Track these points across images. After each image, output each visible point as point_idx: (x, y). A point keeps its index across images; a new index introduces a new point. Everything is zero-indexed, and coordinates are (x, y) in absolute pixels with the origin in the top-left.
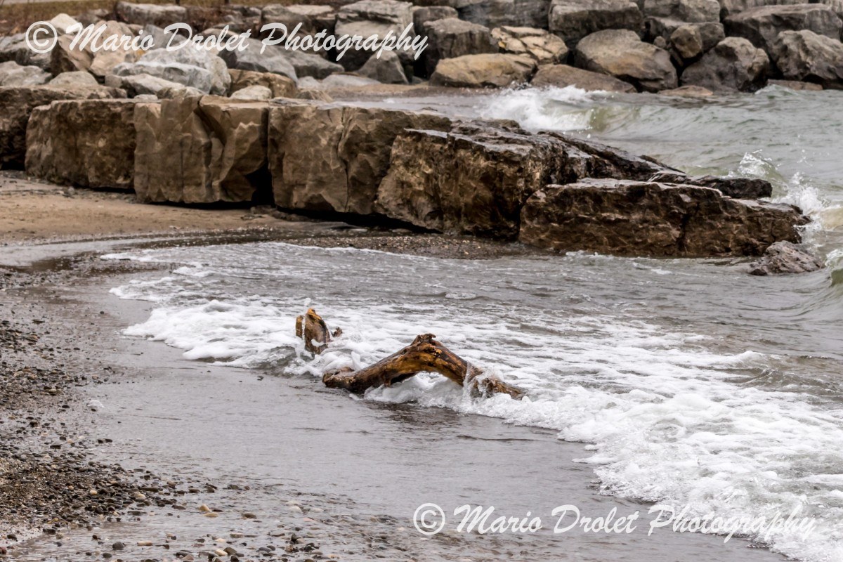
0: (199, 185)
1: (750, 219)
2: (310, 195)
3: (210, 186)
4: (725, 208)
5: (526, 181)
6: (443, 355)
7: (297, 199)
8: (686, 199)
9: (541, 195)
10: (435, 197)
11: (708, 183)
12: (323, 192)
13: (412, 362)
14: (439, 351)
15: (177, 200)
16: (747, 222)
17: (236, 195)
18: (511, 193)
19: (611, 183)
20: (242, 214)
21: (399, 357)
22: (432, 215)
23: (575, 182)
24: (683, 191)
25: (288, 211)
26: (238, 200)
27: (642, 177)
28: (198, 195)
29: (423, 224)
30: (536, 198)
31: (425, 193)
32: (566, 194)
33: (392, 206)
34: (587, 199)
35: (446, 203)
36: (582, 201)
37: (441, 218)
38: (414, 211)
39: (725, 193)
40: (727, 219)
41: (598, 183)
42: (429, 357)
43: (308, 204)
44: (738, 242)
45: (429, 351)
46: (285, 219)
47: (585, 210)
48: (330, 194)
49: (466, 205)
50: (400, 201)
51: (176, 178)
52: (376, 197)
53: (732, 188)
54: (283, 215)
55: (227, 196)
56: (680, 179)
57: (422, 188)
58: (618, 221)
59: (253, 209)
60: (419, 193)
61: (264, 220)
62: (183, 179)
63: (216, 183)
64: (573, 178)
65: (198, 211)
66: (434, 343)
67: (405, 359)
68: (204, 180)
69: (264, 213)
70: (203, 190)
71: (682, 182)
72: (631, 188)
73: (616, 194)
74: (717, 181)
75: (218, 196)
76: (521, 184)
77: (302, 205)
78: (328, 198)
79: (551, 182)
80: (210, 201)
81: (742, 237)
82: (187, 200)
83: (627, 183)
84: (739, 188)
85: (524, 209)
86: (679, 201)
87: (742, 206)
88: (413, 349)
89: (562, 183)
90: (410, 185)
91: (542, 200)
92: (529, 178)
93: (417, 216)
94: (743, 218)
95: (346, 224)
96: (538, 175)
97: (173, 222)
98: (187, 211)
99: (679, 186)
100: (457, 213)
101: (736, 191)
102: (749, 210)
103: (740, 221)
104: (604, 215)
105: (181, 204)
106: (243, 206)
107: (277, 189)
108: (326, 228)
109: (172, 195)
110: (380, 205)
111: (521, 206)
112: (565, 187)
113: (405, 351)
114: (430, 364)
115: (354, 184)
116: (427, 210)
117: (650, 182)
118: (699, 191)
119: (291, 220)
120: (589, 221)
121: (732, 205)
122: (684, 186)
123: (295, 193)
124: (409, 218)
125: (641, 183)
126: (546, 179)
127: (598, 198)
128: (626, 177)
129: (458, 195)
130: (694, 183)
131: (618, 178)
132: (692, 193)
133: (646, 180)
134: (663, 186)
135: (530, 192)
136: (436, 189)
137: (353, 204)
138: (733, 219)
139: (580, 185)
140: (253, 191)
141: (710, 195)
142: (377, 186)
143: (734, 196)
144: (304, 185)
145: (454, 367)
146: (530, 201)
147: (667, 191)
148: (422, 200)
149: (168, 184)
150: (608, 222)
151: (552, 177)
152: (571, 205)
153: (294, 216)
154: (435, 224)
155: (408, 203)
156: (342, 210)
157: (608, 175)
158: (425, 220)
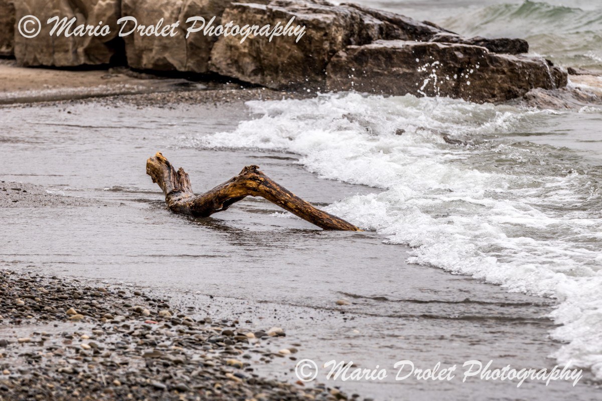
0: (67, 51)
1: (512, 71)
2: (156, 57)
3: (75, 52)
4: (491, 62)
5: (331, 43)
6: (265, 183)
7: (147, 61)
8: (460, 55)
9: (342, 53)
10: (257, 57)
11: (477, 42)
12: (167, 55)
13: (240, 188)
14: (262, 179)
15: (49, 64)
16: (509, 73)
17: (97, 59)
18: (319, 53)
19: (399, 44)
20: (101, 74)
21: (230, 184)
22: (255, 72)
23: (370, 43)
24: (457, 49)
25: (139, 71)
26: (98, 63)
27: (424, 38)
28: (67, 59)
29: (248, 79)
30: (338, 56)
31: (250, 54)
32: (363, 53)
33: (223, 65)
34: (380, 57)
35: (266, 62)
36: (377, 58)
37: (263, 75)
38: (240, 69)
39: (491, 50)
40: (493, 71)
41: (389, 44)
42: (253, 184)
43: (155, 65)
44: (501, 89)
45: (254, 179)
46: (136, 77)
47: (379, 66)
48: (172, 56)
49: (283, 63)
50: (229, 61)
51: (48, 46)
52: (210, 59)
53: (497, 46)
54: (135, 74)
55: (90, 60)
56: (454, 39)
57: (246, 51)
58: (405, 74)
59: (111, 70)
60: (244, 55)
61: (121, 82)
62: (54, 47)
63: (80, 50)
64: (369, 40)
65: (67, 73)
66: (258, 173)
67: (235, 185)
68: (70, 47)
69: (120, 73)
70: (70, 56)
71: (456, 42)
72: (415, 48)
73: (403, 52)
74: (484, 40)
75: (82, 60)
76: (326, 46)
77: (150, 66)
78: (171, 60)
79: (350, 43)
80: (76, 64)
81: (505, 85)
82: (58, 64)
83: (412, 43)
84: (502, 46)
85: (329, 66)
86: (454, 58)
87: (505, 61)
88: (241, 178)
89: (359, 44)
90: (237, 48)
91: (344, 59)
92: (333, 41)
93: (243, 73)
94: (506, 70)
95: (186, 81)
96: (340, 38)
97: (46, 82)
98: (57, 72)
99: (454, 45)
100: (275, 70)
101: (500, 48)
102: (510, 64)
103: (504, 73)
104: (394, 69)
105: (53, 67)
106: (103, 68)
107: (130, 53)
108: (165, 85)
109: (45, 60)
110: (213, 65)
111: (326, 64)
112: (363, 47)
113: (234, 179)
114: (254, 189)
115: (192, 48)
116: (251, 68)
117: (430, 43)
118: (470, 49)
119: (141, 78)
120: (381, 75)
121: (496, 60)
122: (458, 45)
123: (144, 56)
124: (236, 74)
125: (421, 43)
126: (347, 41)
127: (389, 55)
128: (412, 39)
129: (275, 56)
130: (466, 43)
131: (405, 40)
132: (464, 51)
133: (427, 41)
134: (441, 46)
135: (334, 52)
136: (258, 51)
137: (191, 64)
138: (498, 71)
139: (374, 45)
140: (110, 55)
141: (479, 52)
142: (211, 49)
143: (498, 52)
144: (151, 50)
145: (274, 192)
146: (334, 59)
147: (444, 49)
148: (247, 60)
149: (42, 51)
150: (397, 75)
151: (352, 39)
152: (367, 62)
153: (143, 75)
154: (257, 79)
155: (236, 62)
156: (183, 70)
157: (397, 37)
158: (250, 76)
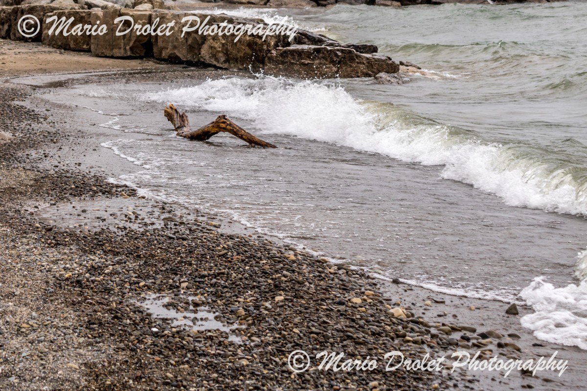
0: (120, 48)
1: (368, 63)
2: (170, 52)
3: (125, 49)
4: (357, 57)
5: (267, 46)
6: (230, 125)
7: (164, 54)
8: (339, 54)
9: (273, 52)
10: (226, 53)
11: (349, 46)
12: (176, 51)
13: (216, 128)
14: (228, 123)
15: (110, 55)
16: (367, 64)
17: (137, 53)
18: (261, 52)
19: (305, 47)
20: (139, 61)
21: (210, 125)
22: (225, 62)
23: (289, 46)
24: (338, 50)
25: (160, 60)
26: (138, 55)
27: (319, 44)
28: (120, 53)
29: (221, 66)
30: (272, 53)
31: (222, 52)
32: (285, 52)
33: (207, 58)
34: (295, 54)
35: (231, 56)
36: (292, 55)
37: (229, 63)
38: (217, 60)
39: (357, 51)
40: (358, 63)
41: (300, 47)
42: (223, 125)
43: (169, 57)
44: (361, 72)
45: (224, 123)
46: (159, 63)
47: (294, 59)
48: (179, 52)
49: (240, 57)
50: (210, 55)
51: (110, 45)
52: (200, 54)
53: (360, 49)
54: (158, 62)
55: (133, 53)
56: (336, 45)
57: (220, 50)
58: (308, 63)
59: (145, 59)
60: (219, 52)
61: (150, 65)
62: (113, 46)
63: (128, 48)
64: (289, 44)
65: (120, 60)
66: (226, 119)
67: (213, 126)
68: (122, 46)
69: (150, 61)
70: (122, 51)
71: (337, 46)
72: (315, 50)
73: (308, 52)
74: (353, 45)
75: (129, 53)
76: (265, 47)
77: (167, 57)
78: (178, 54)
79: (278, 47)
80: (125, 55)
81: (364, 71)
82: (115, 56)
83: (313, 47)
84: (363, 49)
85: (266, 59)
86: (336, 55)
87: (365, 57)
88: (217, 122)
89: (283, 47)
90: (215, 48)
91: (275, 55)
92: (269, 45)
93: (218, 62)
94: (365, 62)
95: (186, 66)
96: (273, 43)
97: (108, 65)
98: (115, 60)
99: (336, 48)
100: (236, 60)
101: (362, 50)
102: (367, 59)
103: (364, 64)
104: (303, 61)
105: (112, 57)
106: (141, 58)
107: (155, 50)
108: (178, 67)
109: (108, 53)
110: (201, 57)
111: (265, 57)
112: (285, 48)
113: (213, 122)
114: (224, 128)
115: (190, 48)
116: (223, 59)
117: (323, 46)
118: (345, 50)
119: (161, 64)
120: (296, 64)
121: (360, 57)
122: (338, 48)
123: (163, 52)
124: (215, 63)
125: (319, 47)
126: (276, 45)
127: (300, 53)
128: (312, 44)
129: (236, 52)
130: (343, 47)
131: (309, 45)
132: (342, 51)
133: (321, 45)
134: (329, 48)
135: (269, 51)
136: (227, 50)
137: (189, 57)
138: (360, 63)
139: (291, 48)
140: (144, 51)
141: (350, 52)
142: (200, 48)
143: (361, 52)
144: (167, 48)
145: (235, 130)
146: (269, 55)
147: (331, 50)
148: (221, 55)
149: (106, 48)
150: (304, 65)
151: (279, 44)
152: (287, 57)
153: (163, 62)
154: (226, 65)
155: (214, 56)
156: (185, 60)
157: (304, 43)
158: (222, 64)
